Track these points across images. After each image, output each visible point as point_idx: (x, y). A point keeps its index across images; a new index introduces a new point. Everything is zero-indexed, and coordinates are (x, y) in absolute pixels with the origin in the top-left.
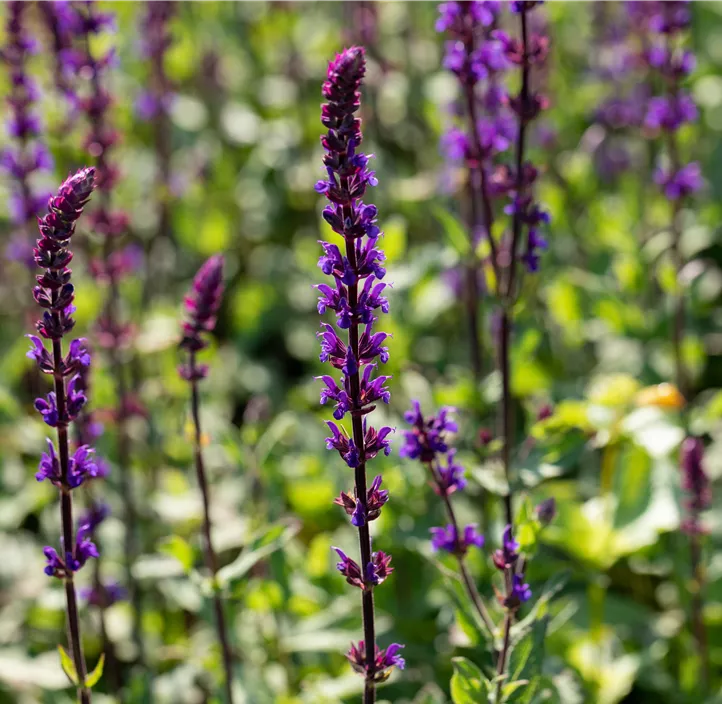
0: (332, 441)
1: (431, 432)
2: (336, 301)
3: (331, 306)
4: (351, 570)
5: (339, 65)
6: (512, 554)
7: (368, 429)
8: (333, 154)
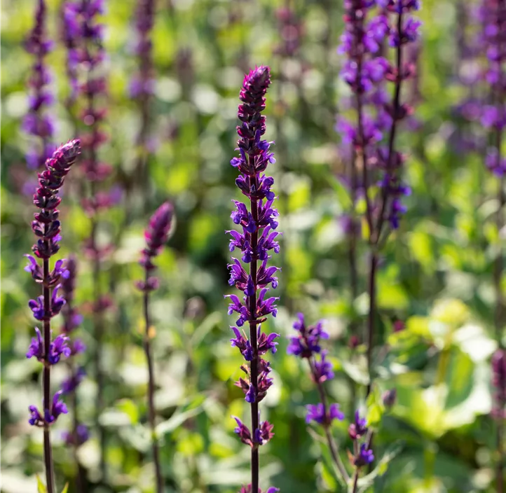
0: (235, 341)
1: (310, 337)
2: (242, 243)
3: (238, 246)
4: (244, 433)
5: (252, 78)
6: (363, 428)
7: (261, 334)
8: (245, 140)
